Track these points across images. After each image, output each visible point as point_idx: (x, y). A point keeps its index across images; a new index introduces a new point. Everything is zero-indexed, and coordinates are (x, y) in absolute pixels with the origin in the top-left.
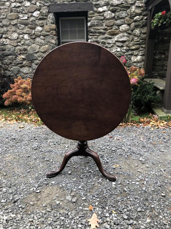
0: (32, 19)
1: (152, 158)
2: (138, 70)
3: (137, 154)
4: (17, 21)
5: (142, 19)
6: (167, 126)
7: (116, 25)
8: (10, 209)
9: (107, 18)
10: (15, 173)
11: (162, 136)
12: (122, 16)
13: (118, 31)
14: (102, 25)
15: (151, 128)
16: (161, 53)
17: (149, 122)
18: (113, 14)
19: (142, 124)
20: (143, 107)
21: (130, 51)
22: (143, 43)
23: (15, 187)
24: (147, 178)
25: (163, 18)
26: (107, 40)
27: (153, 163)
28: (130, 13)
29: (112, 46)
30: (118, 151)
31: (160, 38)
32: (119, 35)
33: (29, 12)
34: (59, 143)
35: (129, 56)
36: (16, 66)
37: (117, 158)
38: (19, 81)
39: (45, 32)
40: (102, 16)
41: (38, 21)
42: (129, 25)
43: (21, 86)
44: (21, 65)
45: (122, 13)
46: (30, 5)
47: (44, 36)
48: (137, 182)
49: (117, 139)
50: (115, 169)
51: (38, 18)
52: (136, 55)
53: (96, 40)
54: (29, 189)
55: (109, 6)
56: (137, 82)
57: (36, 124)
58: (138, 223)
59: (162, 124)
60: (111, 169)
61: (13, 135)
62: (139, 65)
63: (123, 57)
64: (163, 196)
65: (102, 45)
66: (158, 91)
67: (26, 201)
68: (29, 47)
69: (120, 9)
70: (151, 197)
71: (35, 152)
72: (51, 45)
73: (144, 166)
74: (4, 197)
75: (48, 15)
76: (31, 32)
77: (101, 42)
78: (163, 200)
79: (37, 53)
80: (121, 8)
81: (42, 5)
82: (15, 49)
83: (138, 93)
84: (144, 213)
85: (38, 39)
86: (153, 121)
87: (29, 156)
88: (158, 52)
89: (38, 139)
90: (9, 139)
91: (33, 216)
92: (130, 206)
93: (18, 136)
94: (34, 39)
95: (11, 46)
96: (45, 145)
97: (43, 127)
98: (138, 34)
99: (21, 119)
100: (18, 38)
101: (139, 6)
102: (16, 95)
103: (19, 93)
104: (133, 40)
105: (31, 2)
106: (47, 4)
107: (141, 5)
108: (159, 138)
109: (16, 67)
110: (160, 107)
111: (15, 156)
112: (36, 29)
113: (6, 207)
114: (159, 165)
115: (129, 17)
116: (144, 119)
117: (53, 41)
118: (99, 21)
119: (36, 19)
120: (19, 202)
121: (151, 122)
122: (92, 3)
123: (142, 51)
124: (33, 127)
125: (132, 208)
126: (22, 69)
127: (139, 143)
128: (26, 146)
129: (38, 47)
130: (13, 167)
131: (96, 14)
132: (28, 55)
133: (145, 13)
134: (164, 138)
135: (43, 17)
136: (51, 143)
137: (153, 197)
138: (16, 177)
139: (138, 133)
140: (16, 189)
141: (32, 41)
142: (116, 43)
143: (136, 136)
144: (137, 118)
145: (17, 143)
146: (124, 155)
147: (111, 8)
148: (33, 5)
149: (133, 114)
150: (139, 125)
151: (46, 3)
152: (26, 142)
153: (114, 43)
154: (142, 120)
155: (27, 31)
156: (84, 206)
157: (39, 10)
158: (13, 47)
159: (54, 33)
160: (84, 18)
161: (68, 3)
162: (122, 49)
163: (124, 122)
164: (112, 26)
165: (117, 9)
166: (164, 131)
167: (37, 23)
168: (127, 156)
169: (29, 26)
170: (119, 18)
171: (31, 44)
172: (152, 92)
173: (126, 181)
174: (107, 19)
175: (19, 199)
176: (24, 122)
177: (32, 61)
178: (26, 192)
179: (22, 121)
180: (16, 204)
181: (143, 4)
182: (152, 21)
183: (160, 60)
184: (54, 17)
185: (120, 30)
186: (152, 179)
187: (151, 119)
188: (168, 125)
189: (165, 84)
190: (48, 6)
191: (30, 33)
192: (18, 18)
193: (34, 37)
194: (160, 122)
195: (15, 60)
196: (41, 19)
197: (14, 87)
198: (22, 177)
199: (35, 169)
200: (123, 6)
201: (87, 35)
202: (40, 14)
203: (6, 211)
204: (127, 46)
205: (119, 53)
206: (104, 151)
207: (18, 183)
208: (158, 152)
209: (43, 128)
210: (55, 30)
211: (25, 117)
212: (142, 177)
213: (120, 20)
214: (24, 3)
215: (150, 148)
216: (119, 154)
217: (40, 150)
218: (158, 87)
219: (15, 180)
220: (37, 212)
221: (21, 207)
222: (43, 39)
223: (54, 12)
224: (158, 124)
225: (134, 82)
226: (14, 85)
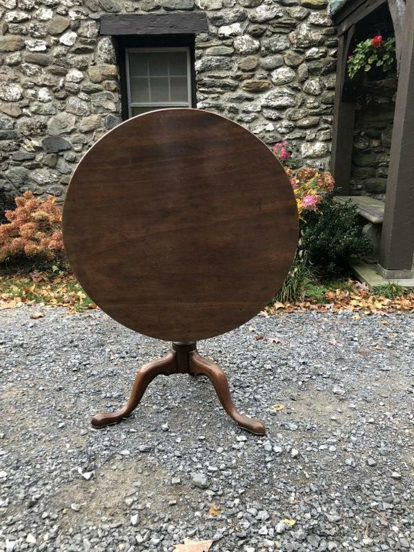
0: (57, 50)
1: (363, 387)
2: (317, 175)
3: (325, 378)
4: (21, 55)
5: (325, 55)
6: (391, 310)
7: (263, 68)
8: (20, 522)
9: (241, 50)
10: (29, 432)
11: (381, 333)
12: (277, 47)
13: (268, 81)
14: (231, 68)
15: (353, 315)
16: (371, 137)
17: (347, 301)
18: (255, 41)
19: (332, 305)
20: (332, 265)
21: (297, 130)
22: (329, 111)
23: (30, 467)
24: (354, 435)
25: (375, 52)
26: (242, 105)
27: (366, 398)
28: (296, 41)
29: (254, 119)
30: (279, 371)
31: (368, 101)
32: (272, 91)
33: (49, 33)
34: (135, 355)
35: (294, 143)
36: (19, 165)
37: (278, 388)
38: (28, 203)
39: (89, 83)
40: (228, 46)
41: (72, 57)
42: (294, 68)
43: (33, 215)
44: (30, 163)
45: (278, 41)
46: (53, 17)
47: (89, 92)
48: (332, 445)
49: (274, 341)
50: (275, 414)
51: (73, 49)
52: (312, 141)
53: (214, 102)
54: (67, 470)
55: (247, 23)
56: (318, 205)
57: (72, 308)
58: (341, 546)
59: (379, 305)
60: (265, 416)
61: (15, 336)
62: (318, 163)
63: (280, 145)
64: (395, 478)
65: (229, 116)
66: (366, 226)
67: (61, 501)
68: (52, 119)
69: (272, 29)
70: (367, 481)
71: (75, 378)
72: (104, 114)
73: (344, 407)
74: (4, 493)
75: (98, 42)
76: (56, 82)
77: (228, 108)
78: (396, 488)
79: (69, 133)
80: (274, 28)
81: (83, 17)
82: (14, 123)
83: (320, 230)
84: (354, 522)
85: (72, 100)
86: (357, 298)
87: (60, 389)
88: (362, 133)
89: (80, 346)
90: (7, 346)
91: (79, 538)
92: (320, 504)
93: (31, 338)
94: (63, 99)
95: (6, 117)
96: (100, 360)
97: (91, 315)
98: (315, 89)
99: (36, 296)
100: (21, 96)
101: (316, 23)
102: (20, 236)
103: (29, 231)
104: (303, 104)
105: (56, 9)
106: (96, 16)
107: (321, 21)
108: (375, 339)
109: (18, 168)
110: (371, 264)
111: (25, 389)
112: (68, 76)
113: (10, 518)
114: (382, 404)
115: (294, 49)
116: (335, 292)
117: (111, 106)
118: (222, 57)
119: (68, 52)
120: (42, 504)
121: (353, 299)
122: (205, 14)
123: (325, 132)
124: (66, 316)
125: (325, 509)
126: (34, 172)
127: (328, 350)
128: (52, 364)
129: (74, 118)
130: (22, 417)
131: (215, 42)
132: (48, 138)
133: (331, 40)
134: (386, 338)
135: (86, 46)
136: (114, 354)
137: (372, 482)
138: (30, 442)
139: (323, 327)
140: (31, 471)
141: (58, 104)
142: (264, 111)
143: (318, 334)
144: (318, 291)
145: (28, 355)
146: (294, 380)
147: (252, 28)
148: (59, 17)
149: (309, 280)
150: (324, 307)
151: (94, 12)
152: (52, 353)
153: (258, 112)
154: (331, 295)
155: (45, 79)
156: (206, 509)
157: (75, 30)
158: (10, 118)
159: (114, 87)
160: (186, 49)
161: (146, 13)
162: (278, 126)
163: (289, 300)
164: (253, 70)
165: (265, 31)
166: (386, 322)
167: (71, 61)
168: (303, 382)
169: (51, 67)
170: (270, 51)
171: (56, 111)
172: (353, 227)
173: (305, 444)
174: (241, 53)
175: (43, 496)
176: (42, 304)
177: (58, 154)
178: (58, 479)
179: (38, 302)
180: (35, 509)
181: (326, 20)
182: (351, 58)
183: (368, 152)
184: (111, 46)
185: (274, 80)
186: (367, 436)
187: (352, 293)
188: (392, 307)
189: (383, 210)
190: (98, 21)
191: (54, 86)
192: (24, 47)
193: (62, 95)
194: (374, 300)
195: (17, 150)
196: (79, 51)
197: (14, 217)
198: (45, 442)
199: (77, 420)
200: (280, 23)
201: (194, 91)
202: (77, 38)
203: (10, 528)
204: (290, 119)
205: (271, 134)
206: (246, 371)
207: (37, 457)
208: (374, 371)
209: (90, 317)
210: (115, 77)
211: (45, 291)
212: (342, 432)
213: (273, 57)
214: (37, 12)
215: (356, 361)
216: (282, 378)
217: (88, 371)
218: (367, 215)
219: (29, 448)
220: (91, 528)
221: (48, 517)
222: (84, 100)
223: (112, 35)
224: (369, 304)
225: (310, 204)
226: (14, 213)
